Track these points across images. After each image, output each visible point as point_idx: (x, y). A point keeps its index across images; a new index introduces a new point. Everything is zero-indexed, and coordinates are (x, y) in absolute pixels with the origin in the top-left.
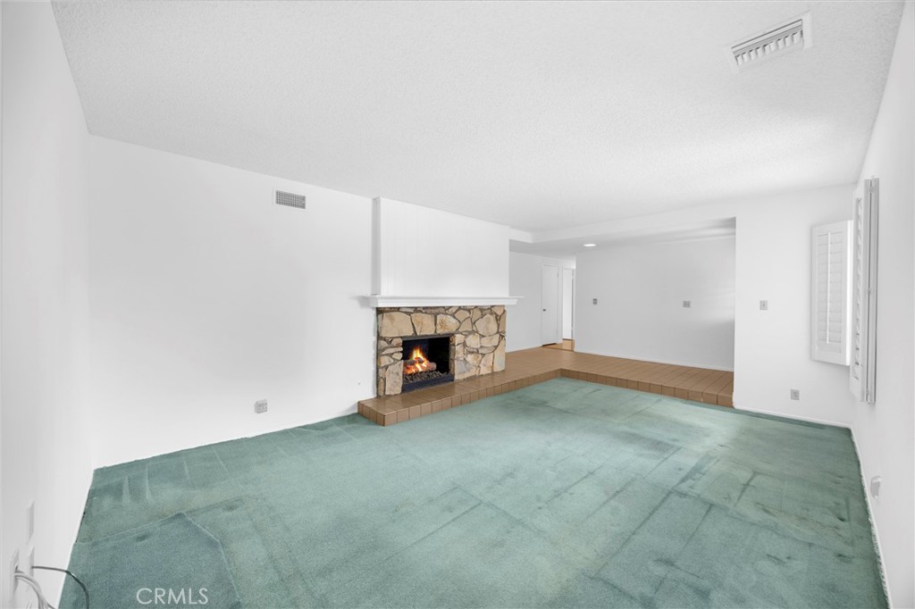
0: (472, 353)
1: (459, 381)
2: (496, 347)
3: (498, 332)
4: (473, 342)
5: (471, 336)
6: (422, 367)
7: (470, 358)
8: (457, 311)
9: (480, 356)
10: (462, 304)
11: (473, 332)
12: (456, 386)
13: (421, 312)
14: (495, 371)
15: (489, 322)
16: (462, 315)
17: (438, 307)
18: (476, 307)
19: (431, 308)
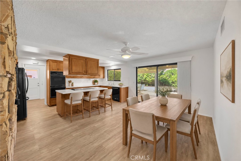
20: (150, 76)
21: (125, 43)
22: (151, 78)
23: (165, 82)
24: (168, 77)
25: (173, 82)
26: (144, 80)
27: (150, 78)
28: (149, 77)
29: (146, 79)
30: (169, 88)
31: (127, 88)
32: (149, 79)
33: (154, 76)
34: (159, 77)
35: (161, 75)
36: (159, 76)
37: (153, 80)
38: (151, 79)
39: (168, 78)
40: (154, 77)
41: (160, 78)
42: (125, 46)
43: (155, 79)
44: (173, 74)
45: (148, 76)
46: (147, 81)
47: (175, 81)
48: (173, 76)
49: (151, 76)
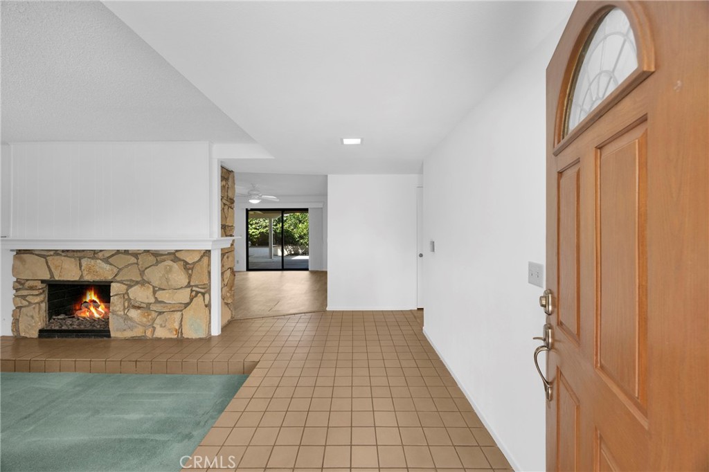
0: (139, 308)
1: (116, 339)
2: (187, 305)
3: (189, 285)
4: (141, 294)
5: (137, 288)
6: (99, 313)
7: (134, 314)
8: (113, 255)
9: (154, 315)
10: (122, 247)
11: (143, 283)
12: (113, 344)
13: (61, 255)
14: (185, 336)
15: (170, 270)
16: (121, 261)
17: (83, 251)
18: (147, 251)
19: (73, 251)
20: (256, 223)
22: (258, 229)
23: (288, 237)
24: (292, 227)
25: (301, 237)
27: (256, 229)
28: (254, 226)
30: (293, 248)
32: (253, 230)
33: (264, 224)
36: (276, 225)
37: (263, 232)
38: (258, 232)
39: (293, 230)
40: (265, 227)
41: (277, 229)
44: (300, 222)
45: (252, 225)
47: (305, 234)
48: (300, 225)
49: (258, 223)
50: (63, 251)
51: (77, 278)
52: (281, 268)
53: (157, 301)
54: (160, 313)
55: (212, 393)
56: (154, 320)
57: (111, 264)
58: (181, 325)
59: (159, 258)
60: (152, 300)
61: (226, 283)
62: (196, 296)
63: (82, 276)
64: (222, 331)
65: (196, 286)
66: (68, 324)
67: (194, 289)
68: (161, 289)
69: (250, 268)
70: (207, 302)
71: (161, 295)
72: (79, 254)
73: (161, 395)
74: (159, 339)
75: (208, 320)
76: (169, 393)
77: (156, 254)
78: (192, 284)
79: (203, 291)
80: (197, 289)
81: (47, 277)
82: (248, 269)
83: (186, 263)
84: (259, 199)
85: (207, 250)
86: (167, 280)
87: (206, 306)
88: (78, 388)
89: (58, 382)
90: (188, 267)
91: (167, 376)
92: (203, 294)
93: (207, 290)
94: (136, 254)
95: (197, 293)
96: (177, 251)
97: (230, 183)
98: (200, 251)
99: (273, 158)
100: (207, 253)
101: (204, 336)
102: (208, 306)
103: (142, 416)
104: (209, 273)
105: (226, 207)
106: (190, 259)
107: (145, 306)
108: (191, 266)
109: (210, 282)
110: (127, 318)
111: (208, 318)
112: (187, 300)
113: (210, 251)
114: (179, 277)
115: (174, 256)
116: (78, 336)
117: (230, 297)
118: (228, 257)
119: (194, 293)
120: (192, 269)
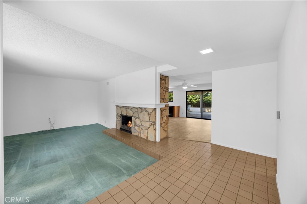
1: (133, 135)
2: (149, 128)
4: (138, 122)
8: (132, 108)
10: (134, 106)
11: (138, 118)
14: (148, 139)
15: (144, 115)
16: (134, 110)
18: (139, 108)
21: (185, 81)
22: (196, 100)
26: (189, 101)
27: (195, 99)
29: (192, 100)
31: (179, 107)
34: (204, 99)
35: (206, 97)
37: (198, 101)
38: (196, 101)
40: (200, 98)
42: (184, 82)
43: (200, 100)
45: (193, 98)
46: (192, 102)
49: (196, 97)
50: (124, 106)
51: (126, 115)
52: (201, 118)
53: (142, 125)
54: (142, 129)
55: (146, 163)
56: (141, 131)
57: (132, 111)
58: (147, 135)
59: (142, 110)
60: (140, 124)
61: (164, 121)
62: (151, 125)
63: (127, 114)
64: (160, 140)
65: (151, 121)
66: (125, 128)
67: (151, 122)
68: (142, 121)
69: (187, 116)
70: (154, 128)
71: (143, 123)
72: (126, 107)
73: (134, 158)
74: (142, 138)
75: (155, 135)
76: (135, 157)
77: (141, 109)
78: (150, 120)
79: (153, 123)
80: (152, 123)
81: (121, 113)
82: (187, 117)
83: (149, 113)
84: (187, 86)
85: (155, 108)
86: (144, 118)
87: (154, 129)
88: (119, 147)
89: (117, 143)
90: (149, 114)
91: (139, 151)
92: (153, 125)
93: (155, 123)
94: (137, 108)
95: (152, 124)
96: (146, 108)
97: (166, 81)
98: (152, 108)
99: (177, 68)
100: (155, 109)
101: (153, 141)
102: (155, 129)
103: (125, 162)
104: (156, 117)
105: (164, 91)
106: (150, 111)
107: (138, 126)
108: (150, 114)
109: (156, 121)
110: (135, 129)
111: (155, 134)
112: (149, 126)
113: (156, 109)
114: (147, 118)
115: (146, 109)
116: (126, 132)
117: (166, 127)
118: (165, 111)
119: (151, 124)
120: (150, 115)
